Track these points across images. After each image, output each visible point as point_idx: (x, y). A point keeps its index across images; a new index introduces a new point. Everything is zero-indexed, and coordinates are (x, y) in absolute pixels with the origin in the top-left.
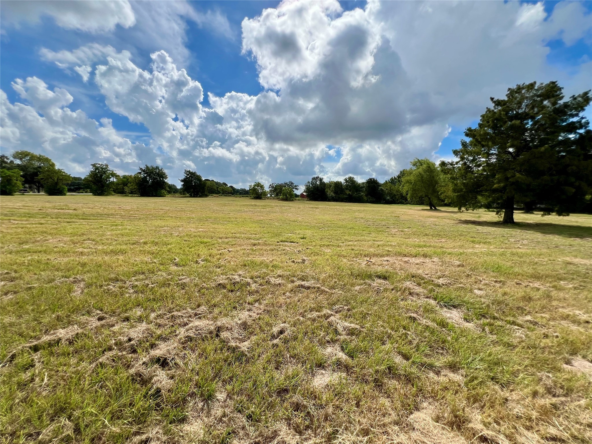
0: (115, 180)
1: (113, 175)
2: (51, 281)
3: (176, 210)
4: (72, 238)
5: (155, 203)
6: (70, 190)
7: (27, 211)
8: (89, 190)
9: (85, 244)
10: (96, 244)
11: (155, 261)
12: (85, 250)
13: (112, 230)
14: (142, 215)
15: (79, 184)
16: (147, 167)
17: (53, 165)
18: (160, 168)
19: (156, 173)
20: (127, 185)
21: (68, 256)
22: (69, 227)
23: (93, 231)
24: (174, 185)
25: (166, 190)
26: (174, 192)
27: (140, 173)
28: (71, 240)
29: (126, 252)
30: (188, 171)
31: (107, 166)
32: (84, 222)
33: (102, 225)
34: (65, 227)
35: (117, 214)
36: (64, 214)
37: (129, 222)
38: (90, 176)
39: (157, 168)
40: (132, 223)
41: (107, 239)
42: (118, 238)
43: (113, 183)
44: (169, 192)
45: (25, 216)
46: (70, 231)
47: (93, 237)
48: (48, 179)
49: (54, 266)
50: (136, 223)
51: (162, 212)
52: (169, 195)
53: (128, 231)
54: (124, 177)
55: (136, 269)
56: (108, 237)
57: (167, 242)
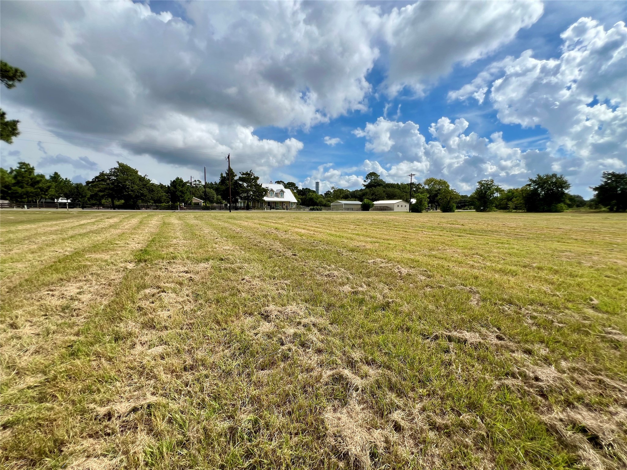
0: (499, 195)
1: (498, 190)
2: (454, 285)
3: (583, 231)
4: (464, 251)
5: (547, 220)
6: (458, 208)
7: (431, 225)
8: (472, 207)
9: (475, 258)
10: (483, 260)
11: (558, 293)
12: (475, 264)
13: (498, 247)
14: (530, 234)
15: (465, 202)
16: (539, 177)
17: (448, 186)
18: (558, 176)
19: (552, 182)
20: (511, 200)
21: (462, 267)
22: (460, 240)
23: (480, 246)
24: (578, 197)
25: (565, 203)
26: (578, 206)
27: (530, 185)
28: (463, 253)
29: (516, 275)
30: (609, 174)
31: (492, 181)
32: (471, 237)
33: (488, 242)
34: (457, 240)
35: (502, 232)
36: (455, 229)
37: (516, 241)
38: (476, 193)
39: (554, 175)
40: (519, 242)
41: (494, 257)
42: (506, 257)
43: (496, 198)
44: (570, 206)
45: (430, 229)
46: (461, 244)
47: (481, 252)
48: (443, 199)
49: (453, 273)
50: (525, 242)
51: (559, 232)
52: (570, 210)
53: (517, 251)
54: (510, 191)
55: (531, 296)
56: (495, 254)
57: (573, 273)
